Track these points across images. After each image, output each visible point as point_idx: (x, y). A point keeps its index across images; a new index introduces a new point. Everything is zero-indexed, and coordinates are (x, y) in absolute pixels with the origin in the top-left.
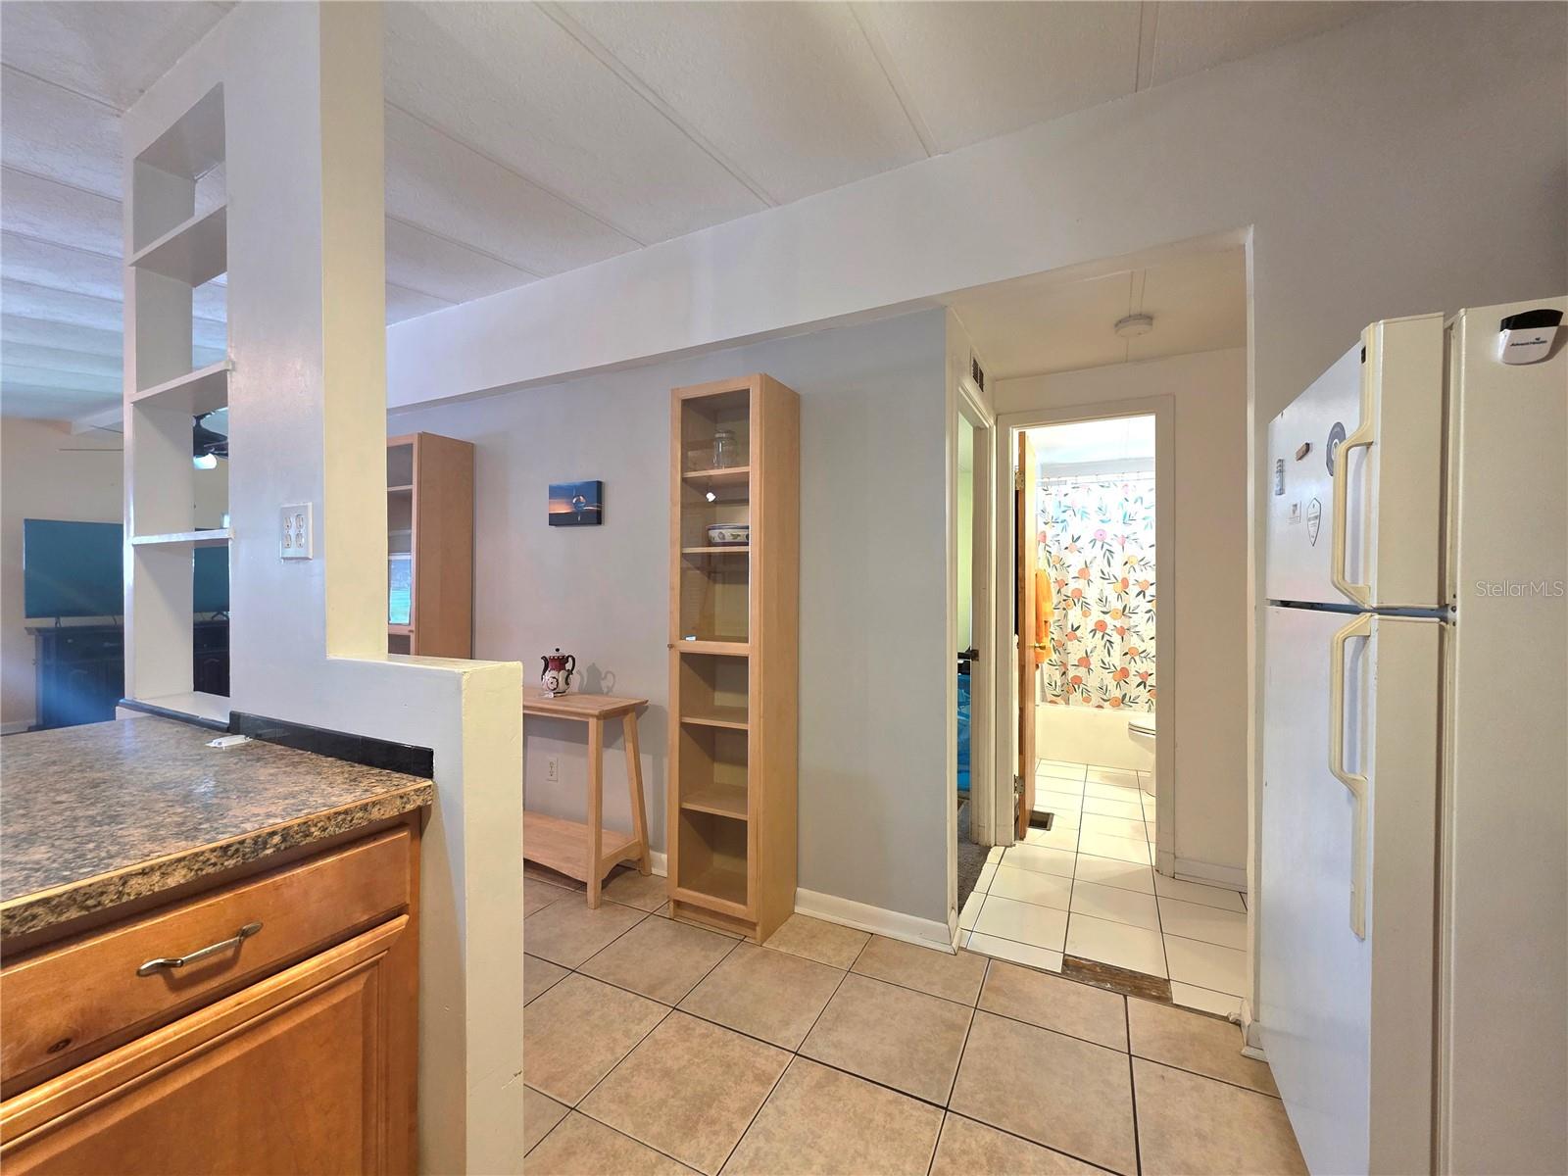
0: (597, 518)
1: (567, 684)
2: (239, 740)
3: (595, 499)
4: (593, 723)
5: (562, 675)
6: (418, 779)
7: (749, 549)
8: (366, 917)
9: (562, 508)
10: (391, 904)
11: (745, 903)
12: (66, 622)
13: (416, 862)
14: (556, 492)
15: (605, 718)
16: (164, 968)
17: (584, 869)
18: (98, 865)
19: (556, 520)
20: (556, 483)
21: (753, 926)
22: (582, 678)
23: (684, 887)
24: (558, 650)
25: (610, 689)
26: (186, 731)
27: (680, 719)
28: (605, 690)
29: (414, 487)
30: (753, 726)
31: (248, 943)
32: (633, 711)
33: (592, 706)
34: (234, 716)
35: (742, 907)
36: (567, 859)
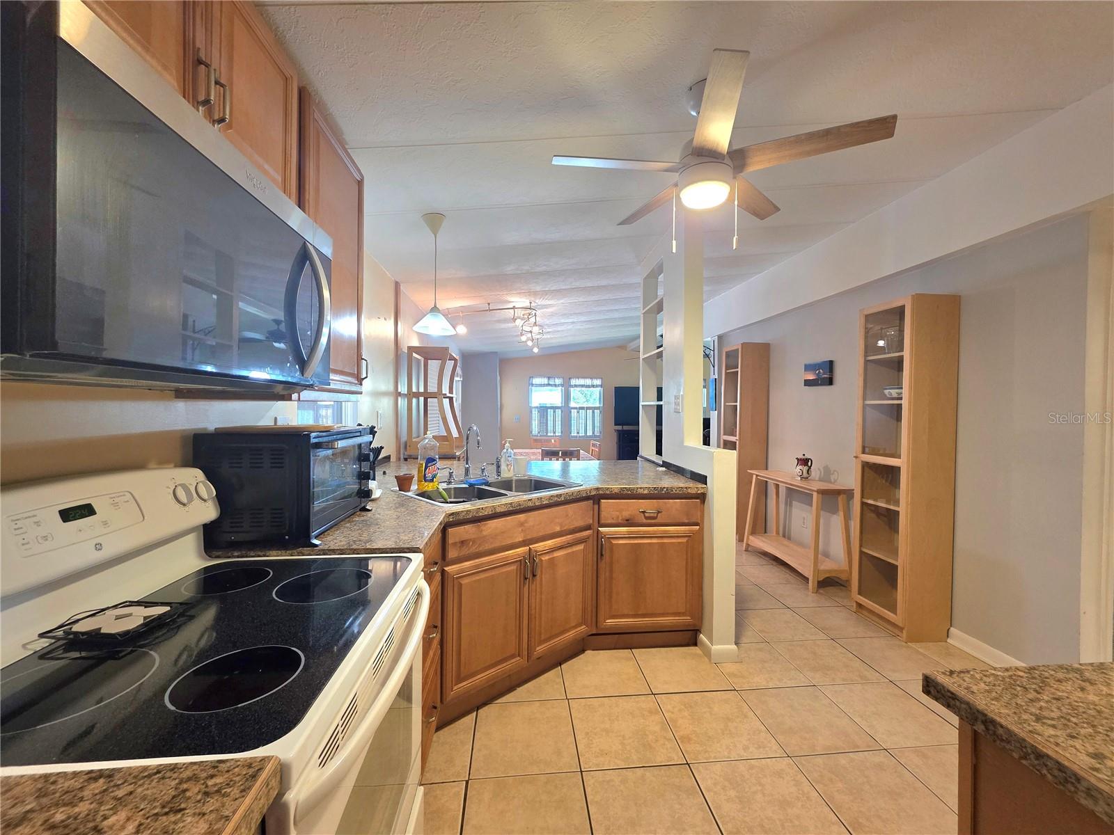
0: (830, 382)
1: (808, 473)
2: (664, 469)
3: (828, 371)
4: (815, 494)
5: (806, 468)
6: (697, 483)
7: (902, 402)
8: (686, 521)
9: (811, 377)
10: (693, 520)
11: (896, 614)
12: (626, 428)
13: (702, 511)
14: (808, 368)
15: (822, 494)
16: (644, 512)
17: (807, 571)
18: (634, 485)
19: (808, 383)
20: (808, 362)
21: (901, 629)
22: (821, 473)
23: (862, 596)
24: (804, 455)
25: (835, 481)
26: (652, 465)
27: (861, 500)
28: (833, 481)
29: (739, 370)
30: (903, 509)
31: (659, 514)
32: (844, 494)
33: (816, 486)
34: (663, 462)
35: (894, 616)
36: (800, 564)
